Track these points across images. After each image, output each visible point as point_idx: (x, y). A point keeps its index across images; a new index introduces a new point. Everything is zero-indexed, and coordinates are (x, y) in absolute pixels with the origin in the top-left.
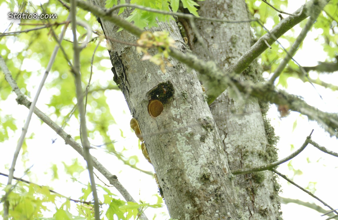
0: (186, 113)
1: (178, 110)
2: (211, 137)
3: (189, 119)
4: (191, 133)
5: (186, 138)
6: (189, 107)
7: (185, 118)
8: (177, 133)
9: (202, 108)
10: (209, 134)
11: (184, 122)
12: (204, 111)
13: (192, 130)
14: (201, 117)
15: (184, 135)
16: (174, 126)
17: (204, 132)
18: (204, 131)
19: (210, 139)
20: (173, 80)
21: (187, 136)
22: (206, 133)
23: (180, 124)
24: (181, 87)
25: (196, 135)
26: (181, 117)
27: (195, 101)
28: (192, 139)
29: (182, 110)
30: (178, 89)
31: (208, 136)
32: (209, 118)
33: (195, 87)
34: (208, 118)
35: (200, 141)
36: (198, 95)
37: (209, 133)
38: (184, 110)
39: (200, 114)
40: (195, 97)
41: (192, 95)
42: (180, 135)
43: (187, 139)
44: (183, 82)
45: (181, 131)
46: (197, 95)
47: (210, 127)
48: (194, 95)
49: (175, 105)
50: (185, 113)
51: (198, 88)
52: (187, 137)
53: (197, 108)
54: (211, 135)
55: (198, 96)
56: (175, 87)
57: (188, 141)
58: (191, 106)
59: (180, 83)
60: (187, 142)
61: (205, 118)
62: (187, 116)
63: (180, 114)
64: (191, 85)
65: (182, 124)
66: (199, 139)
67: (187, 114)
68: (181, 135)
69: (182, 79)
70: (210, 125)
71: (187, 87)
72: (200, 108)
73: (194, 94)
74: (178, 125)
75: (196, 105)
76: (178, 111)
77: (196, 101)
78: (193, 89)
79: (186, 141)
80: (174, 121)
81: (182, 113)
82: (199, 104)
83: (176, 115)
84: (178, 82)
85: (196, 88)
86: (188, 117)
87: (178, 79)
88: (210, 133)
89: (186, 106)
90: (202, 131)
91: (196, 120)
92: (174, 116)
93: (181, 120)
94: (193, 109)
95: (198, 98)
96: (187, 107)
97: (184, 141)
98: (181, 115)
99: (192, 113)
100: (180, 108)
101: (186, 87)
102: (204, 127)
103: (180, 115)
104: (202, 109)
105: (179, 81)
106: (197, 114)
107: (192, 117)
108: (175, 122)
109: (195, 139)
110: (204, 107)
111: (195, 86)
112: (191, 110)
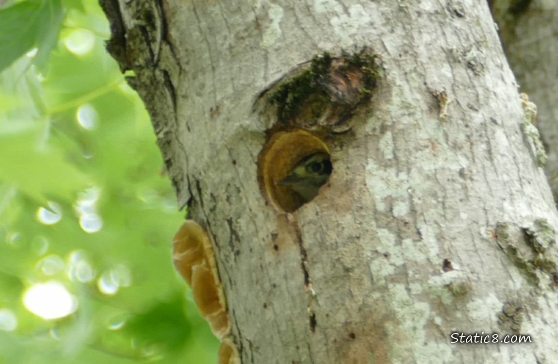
0: (440, 194)
1: (403, 176)
3: (452, 220)
4: (455, 287)
5: (432, 309)
6: (455, 167)
7: (432, 214)
8: (391, 286)
9: (515, 177)
10: (541, 301)
11: (428, 233)
12: (522, 193)
13: (461, 274)
14: (506, 219)
15: (425, 295)
16: (379, 249)
17: (518, 286)
18: (517, 281)
19: (545, 322)
20: (385, 40)
21: (439, 297)
22: (527, 294)
23: (408, 242)
24: (420, 75)
25: (480, 297)
26: (413, 211)
27: (483, 146)
28: (459, 315)
29: (418, 181)
30: (407, 81)
31: (535, 306)
32: (546, 227)
33: (490, 85)
34: (541, 224)
35: (496, 327)
36: (499, 122)
37: (545, 296)
38: (428, 177)
39: (506, 205)
40: (484, 125)
41: (473, 114)
42: (405, 292)
43: (434, 313)
44: (435, 52)
45: (411, 273)
46: (494, 122)
47: (547, 266)
48: (480, 116)
49: (390, 156)
50: (435, 195)
51: (500, 89)
52: (438, 306)
53: (491, 176)
54: (552, 304)
55: (503, 126)
56: (394, 74)
57: (438, 321)
58: (464, 163)
59: (415, 56)
60: (437, 326)
61: (525, 226)
62: (444, 208)
63: (411, 197)
64: (471, 73)
65: (414, 241)
66: (495, 319)
67: (445, 197)
68: (409, 295)
69: (426, 38)
70: (548, 258)
71: (449, 75)
72: (506, 177)
73: (481, 111)
74: (398, 248)
75: (488, 164)
76: (403, 181)
77: (488, 143)
78: (480, 91)
79: (430, 324)
80: (379, 227)
81: (419, 193)
82: (505, 159)
83: (390, 201)
84: (408, 50)
85: (491, 88)
86: (448, 211)
87: (408, 36)
88: (551, 295)
89: (440, 163)
90: (510, 282)
91: (483, 230)
92: (381, 207)
93: (415, 222)
94: (472, 179)
96: (443, 169)
97: (423, 322)
98: (416, 200)
99: (467, 197)
100: (409, 171)
101: (444, 76)
102: (520, 265)
103: (411, 202)
104: (517, 184)
105: (411, 46)
106: (492, 203)
107: (464, 216)
108: (383, 233)
109: (474, 314)
111: (489, 79)
112: (461, 180)
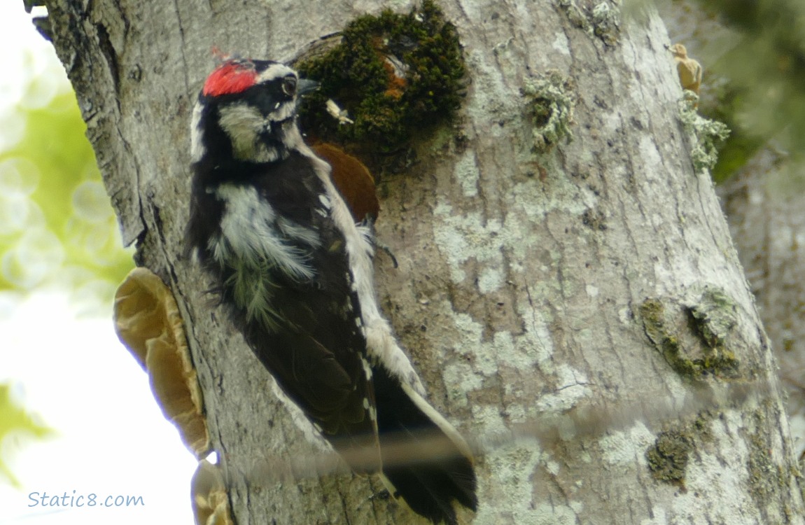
0: (554, 255)
1: (493, 225)
2: (733, 444)
3: (572, 299)
4: (580, 412)
5: (544, 450)
6: (577, 209)
7: (541, 290)
8: (476, 408)
9: (672, 218)
10: (717, 427)
11: (536, 321)
12: (683, 244)
13: (589, 390)
14: (660, 291)
16: (457, 346)
17: (680, 403)
18: (679, 395)
19: (723, 462)
21: (554, 429)
22: (694, 417)
23: (503, 336)
24: (522, 55)
25: (621, 428)
26: (510, 285)
27: (621, 169)
28: (587, 458)
29: (518, 234)
30: (499, 65)
31: (707, 436)
32: (723, 302)
33: (629, 61)
34: (715, 298)
35: (646, 475)
36: (644, 121)
37: (722, 417)
38: (534, 228)
39: (659, 268)
40: (621, 132)
41: (605, 116)
42: (500, 420)
43: (546, 455)
44: (542, 14)
45: (508, 388)
46: (637, 124)
47: (725, 366)
48: (615, 117)
49: (471, 192)
50: (545, 257)
51: (646, 65)
52: (553, 441)
53: (634, 219)
54: (733, 429)
55: (650, 130)
56: (475, 53)
57: (553, 468)
58: (591, 200)
59: (511, 22)
60: (552, 477)
61: (690, 302)
62: (561, 278)
63: (507, 261)
64: (600, 45)
65: (513, 335)
66: (643, 462)
67: (561, 261)
68: (507, 424)
70: (726, 354)
71: (566, 51)
72: (657, 220)
73: (617, 109)
74: (487, 346)
75: (628, 199)
76: (494, 234)
77: (629, 165)
78: (615, 74)
79: (541, 469)
80: (456, 310)
81: (520, 254)
82: (655, 187)
83: (474, 268)
84: (499, 12)
85: (632, 67)
86: (568, 283)
88: (731, 414)
89: (553, 203)
90: (668, 399)
91: (623, 314)
92: (459, 276)
93: (514, 304)
94: (603, 228)
95: (647, 146)
96: (556, 211)
97: (529, 469)
98: (515, 266)
99: (598, 258)
101: (557, 52)
102: (682, 370)
103: (508, 269)
104: (675, 229)
105: (504, 6)
106: (637, 265)
107: (592, 291)
108: (463, 321)
109: (611, 457)
110: (691, 211)
111: (629, 51)
112: (587, 231)
